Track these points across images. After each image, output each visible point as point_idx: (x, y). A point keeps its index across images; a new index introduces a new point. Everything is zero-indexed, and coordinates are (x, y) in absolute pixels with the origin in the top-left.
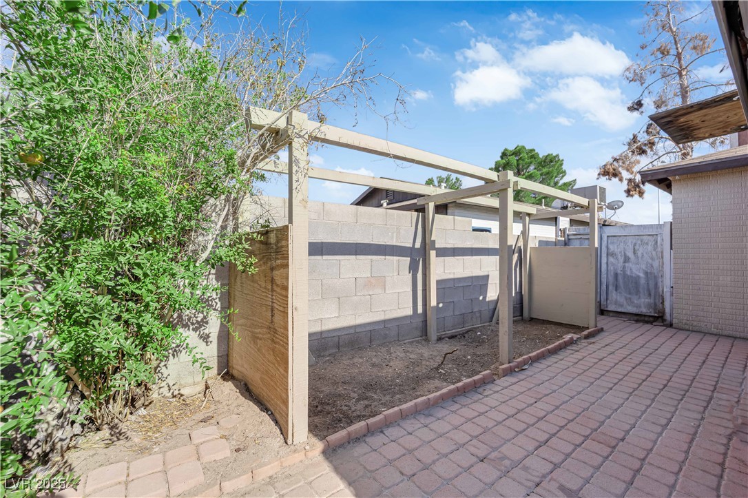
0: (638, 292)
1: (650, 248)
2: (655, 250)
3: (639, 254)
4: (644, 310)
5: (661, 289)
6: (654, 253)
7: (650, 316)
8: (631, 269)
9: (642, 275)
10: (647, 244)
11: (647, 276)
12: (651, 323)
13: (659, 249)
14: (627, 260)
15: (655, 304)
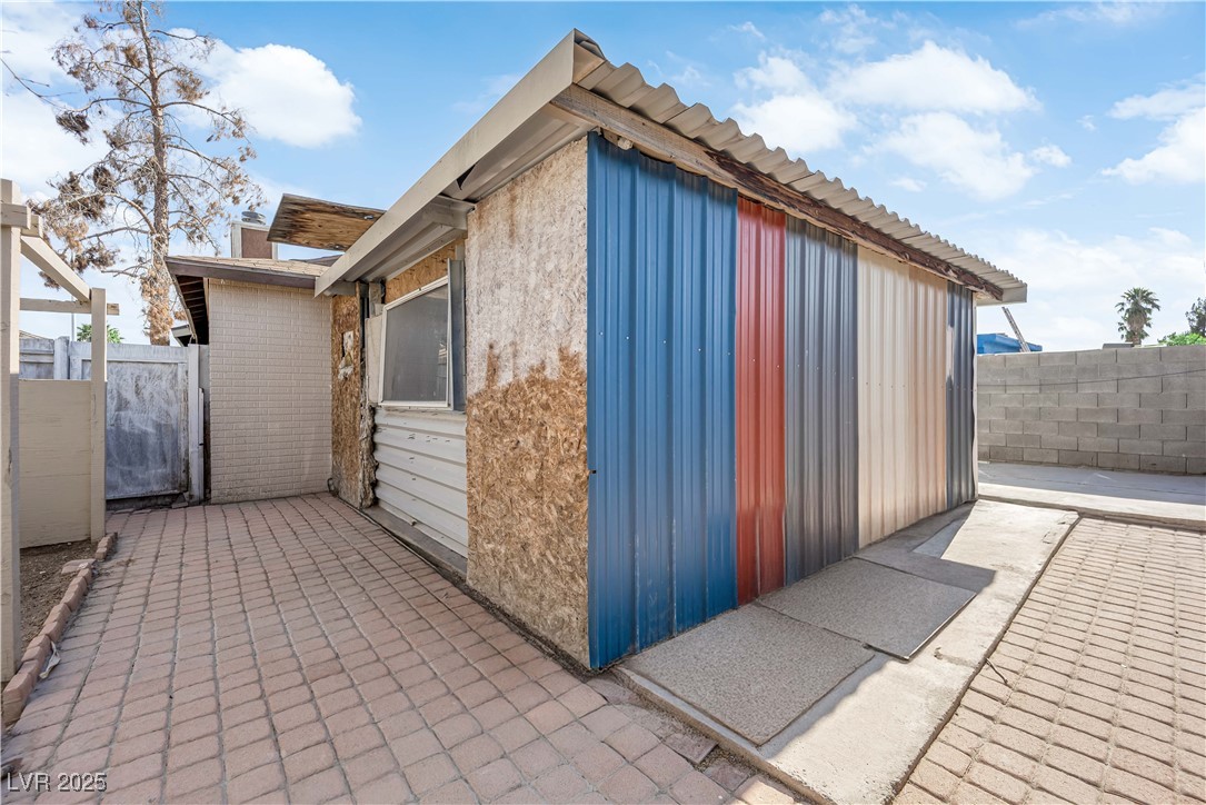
0: (143, 459)
1: (164, 384)
2: (172, 388)
3: (146, 394)
4: (156, 488)
5: (183, 450)
6: (171, 393)
7: (165, 496)
8: (130, 422)
9: (151, 430)
10: (160, 378)
11: (160, 431)
12: (169, 506)
13: (180, 387)
14: (122, 405)
15: (174, 474)
